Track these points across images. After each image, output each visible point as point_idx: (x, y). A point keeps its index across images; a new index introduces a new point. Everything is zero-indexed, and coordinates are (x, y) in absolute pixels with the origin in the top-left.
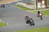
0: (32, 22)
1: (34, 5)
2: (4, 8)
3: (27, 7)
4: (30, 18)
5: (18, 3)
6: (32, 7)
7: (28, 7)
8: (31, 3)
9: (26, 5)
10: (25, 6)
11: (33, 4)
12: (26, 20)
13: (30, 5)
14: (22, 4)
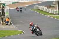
0: (38, 32)
1: (56, 9)
2: (21, 12)
3: (47, 11)
4: (36, 26)
5: (36, 6)
6: (53, 11)
7: (49, 11)
8: (52, 6)
9: (46, 9)
10: (44, 10)
11: (54, 8)
12: (31, 29)
13: (51, 8)
14: (42, 7)
